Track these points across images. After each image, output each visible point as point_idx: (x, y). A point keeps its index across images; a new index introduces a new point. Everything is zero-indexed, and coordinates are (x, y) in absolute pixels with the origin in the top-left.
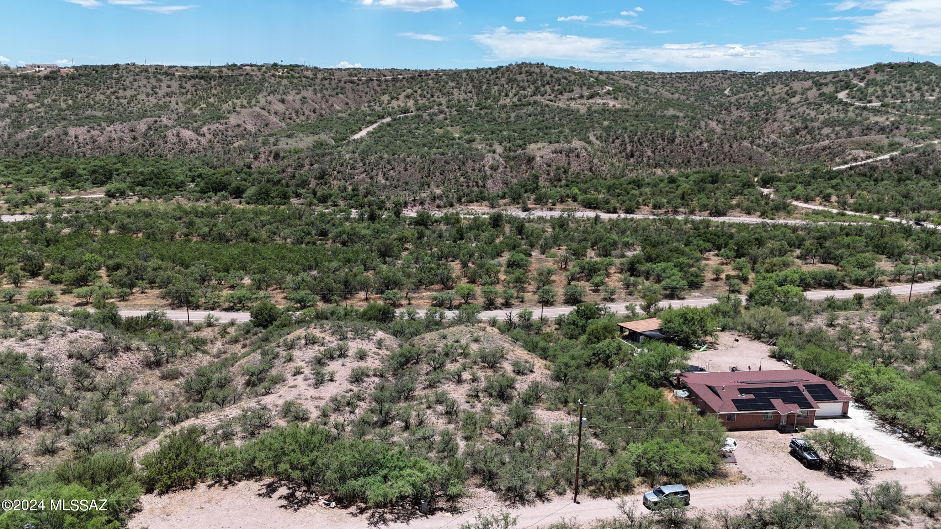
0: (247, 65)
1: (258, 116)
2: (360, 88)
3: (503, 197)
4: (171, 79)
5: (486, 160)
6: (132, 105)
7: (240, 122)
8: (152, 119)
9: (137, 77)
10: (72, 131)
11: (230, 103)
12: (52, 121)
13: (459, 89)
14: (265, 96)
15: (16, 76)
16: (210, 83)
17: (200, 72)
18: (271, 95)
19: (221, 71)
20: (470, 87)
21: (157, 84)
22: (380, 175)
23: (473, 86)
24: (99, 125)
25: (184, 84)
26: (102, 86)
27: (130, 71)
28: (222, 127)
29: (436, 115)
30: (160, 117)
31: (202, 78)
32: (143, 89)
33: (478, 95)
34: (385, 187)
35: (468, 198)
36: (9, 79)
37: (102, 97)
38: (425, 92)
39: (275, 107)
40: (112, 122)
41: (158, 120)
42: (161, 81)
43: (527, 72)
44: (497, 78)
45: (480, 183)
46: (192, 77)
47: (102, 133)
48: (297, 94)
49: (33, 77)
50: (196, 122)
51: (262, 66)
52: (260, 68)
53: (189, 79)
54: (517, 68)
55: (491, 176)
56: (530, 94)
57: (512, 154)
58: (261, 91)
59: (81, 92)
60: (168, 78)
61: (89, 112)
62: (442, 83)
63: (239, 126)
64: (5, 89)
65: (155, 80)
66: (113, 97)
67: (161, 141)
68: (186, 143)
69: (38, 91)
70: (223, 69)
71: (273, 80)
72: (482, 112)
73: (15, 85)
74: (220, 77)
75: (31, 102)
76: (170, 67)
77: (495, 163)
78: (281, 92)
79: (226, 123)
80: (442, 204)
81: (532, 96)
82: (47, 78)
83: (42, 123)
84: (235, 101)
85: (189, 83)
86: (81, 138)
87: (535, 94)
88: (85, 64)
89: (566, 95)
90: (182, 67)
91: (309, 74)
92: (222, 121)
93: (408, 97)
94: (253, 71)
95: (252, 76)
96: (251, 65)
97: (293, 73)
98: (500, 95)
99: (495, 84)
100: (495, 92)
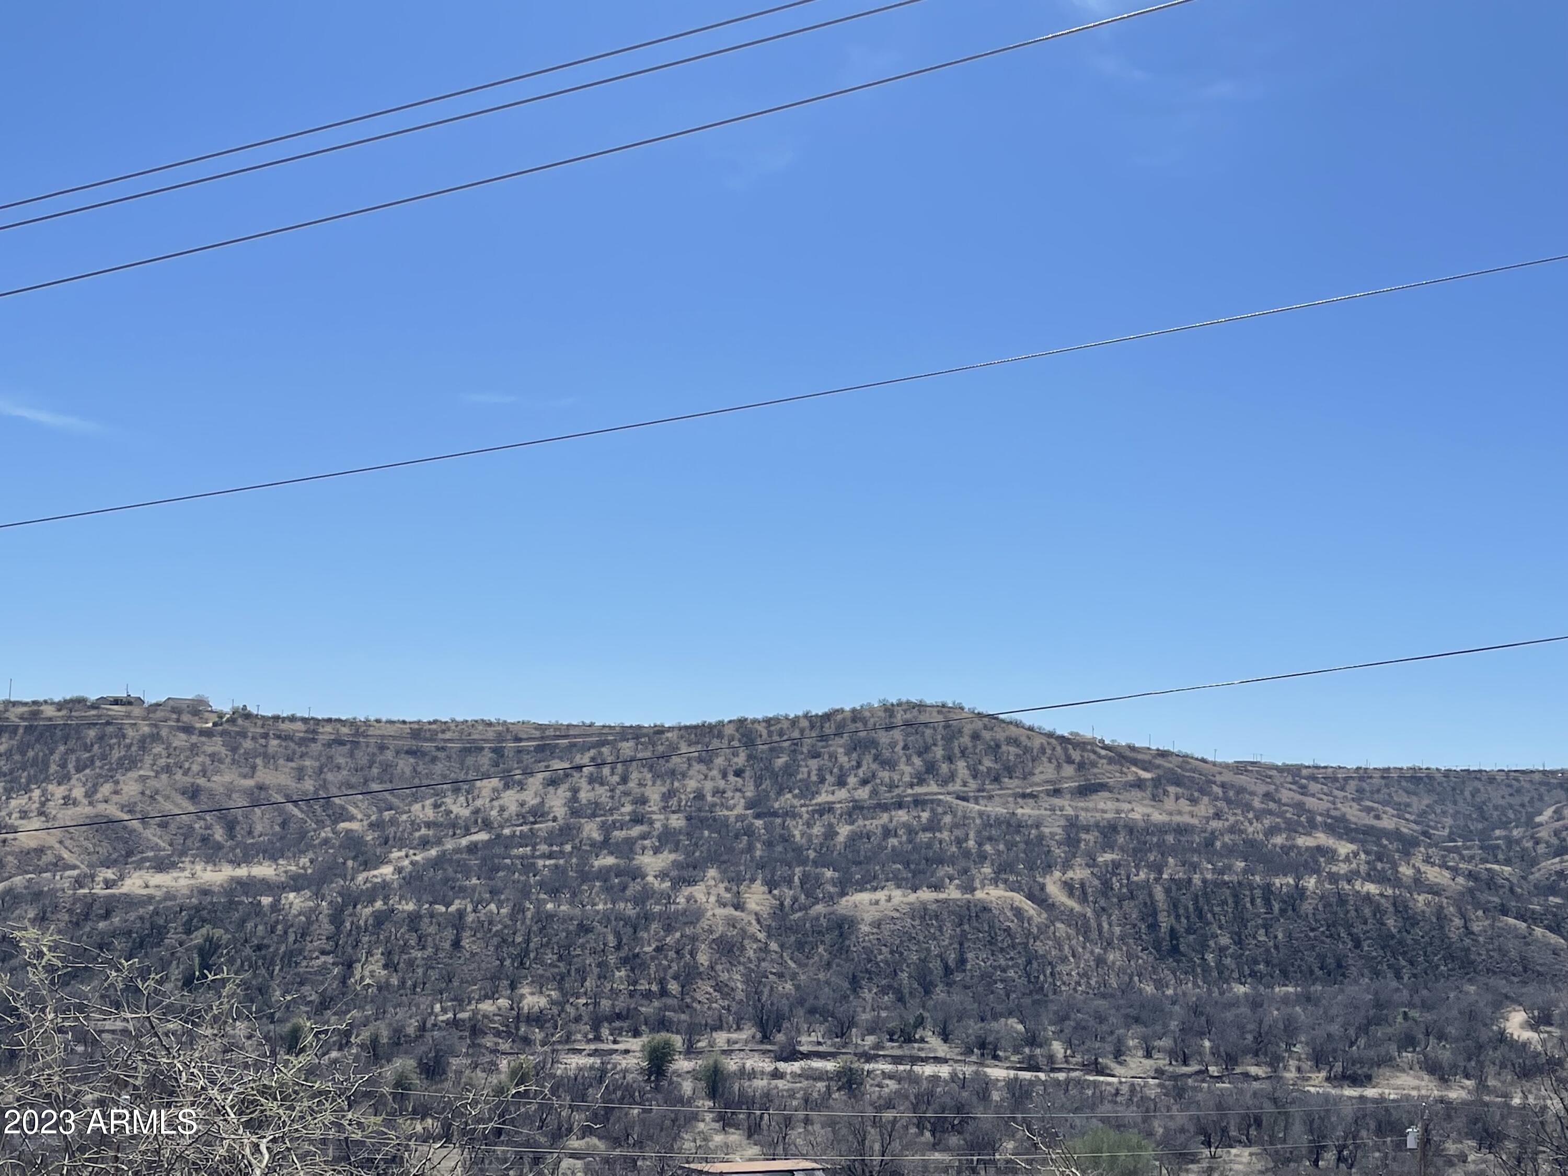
0: (116, 702)
13: (708, 764)
14: (143, 779)
20: (740, 760)
23: (750, 757)
29: (622, 826)
33: (758, 780)
38: (606, 772)
39: (166, 807)
43: (908, 724)
44: (822, 738)
48: (244, 775)
51: (160, 704)
52: (149, 709)
54: (882, 714)
56: (907, 779)
58: (134, 764)
62: (662, 748)
70: (45, 709)
71: (181, 740)
72: (759, 822)
74: (29, 729)
77: (733, 934)
81: (912, 786)
84: (52, 788)
87: (921, 780)
89: (1013, 784)
93: (553, 782)
94: (129, 714)
95: (121, 728)
96: (128, 702)
97: (247, 724)
98: (822, 780)
99: (816, 755)
100: (809, 773)
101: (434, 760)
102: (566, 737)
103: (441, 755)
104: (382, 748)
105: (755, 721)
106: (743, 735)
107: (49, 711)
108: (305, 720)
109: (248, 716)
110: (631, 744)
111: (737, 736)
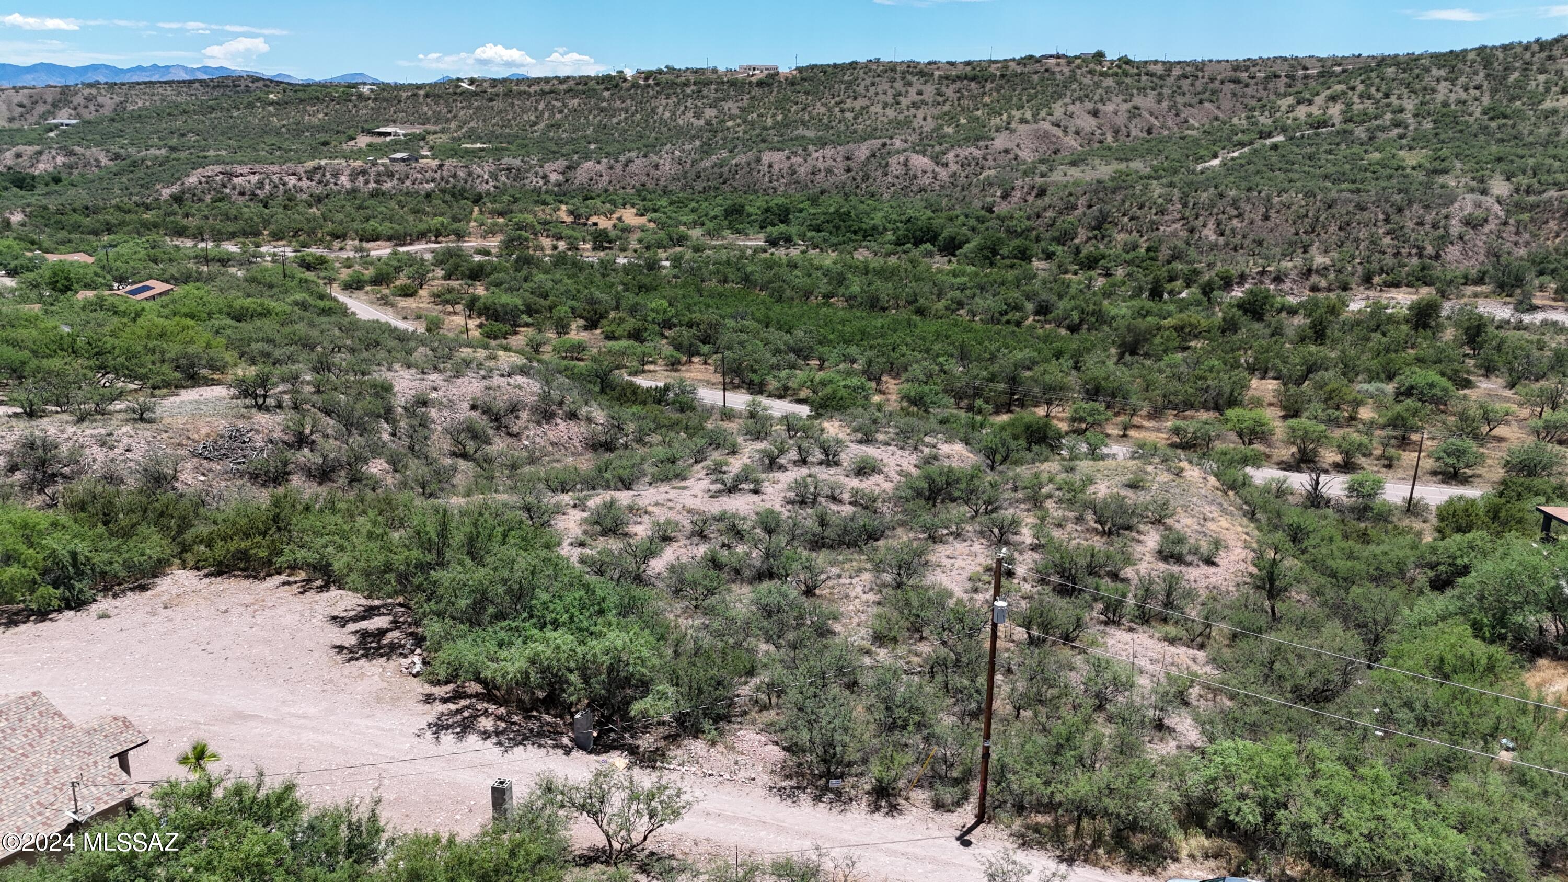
0: (1052, 56)
1: (1046, 135)
2: (1249, 91)
3: (1480, 281)
4: (926, 82)
5: (1457, 205)
6: (860, 120)
7: (1010, 145)
8: (880, 141)
9: (877, 80)
10: (767, 157)
11: (1005, 117)
12: (750, 143)
13: (1453, 82)
14: (1066, 105)
15: (723, 83)
16: (983, 87)
17: (974, 69)
18: (1078, 103)
19: (1007, 68)
20: (1480, 78)
21: (903, 90)
22: (1211, 225)
23: (1488, 76)
24: (805, 149)
25: (944, 89)
26: (826, 95)
27: (870, 70)
28: (978, 153)
29: (1383, 129)
30: (891, 138)
31: (973, 79)
32: (882, 97)
33: (1494, 92)
34: (1213, 247)
35: (1389, 278)
36: (713, 87)
37: (823, 110)
38: (1373, 90)
39: (1079, 122)
40: (824, 145)
41: (888, 141)
42: (910, 84)
44: (1550, 58)
45: (1430, 250)
46: (959, 78)
47: (806, 161)
48: (1125, 101)
49: (743, 83)
50: (941, 144)
51: (1076, 57)
52: (1070, 60)
53: (954, 81)
55: (1461, 238)
57: (1532, 199)
58: (1060, 96)
59: (796, 103)
60: (922, 80)
61: (801, 131)
62: (1417, 71)
63: (1007, 151)
64: (705, 101)
65: (902, 82)
66: (837, 109)
67: (879, 173)
68: (915, 177)
69: (745, 103)
70: (1011, 64)
71: (1087, 80)
72: (1493, 125)
73: (719, 95)
74: (1003, 76)
75: (732, 118)
76: (930, 63)
77: (1479, 213)
78: (1096, 98)
79: (987, 147)
80: (1323, 284)
82: (760, 84)
83: (735, 147)
84: (1014, 113)
85: (952, 87)
86: (776, 167)
88: (813, 63)
90: (948, 63)
91: (1159, 69)
92: (981, 143)
93: (1333, 99)
94: (1058, 65)
95: (1053, 73)
96: (1058, 57)
97: (1127, 67)
98: (1548, 90)
99: (1542, 71)
100: (1537, 85)
101: (1247, 86)
102: (1340, 65)
103: (1253, 82)
104: (1212, 80)
105: (1494, 47)
106: (1482, 59)
107: (1012, 65)
108: (1164, 63)
109: (1128, 62)
110: (1393, 69)
111: (1479, 59)
